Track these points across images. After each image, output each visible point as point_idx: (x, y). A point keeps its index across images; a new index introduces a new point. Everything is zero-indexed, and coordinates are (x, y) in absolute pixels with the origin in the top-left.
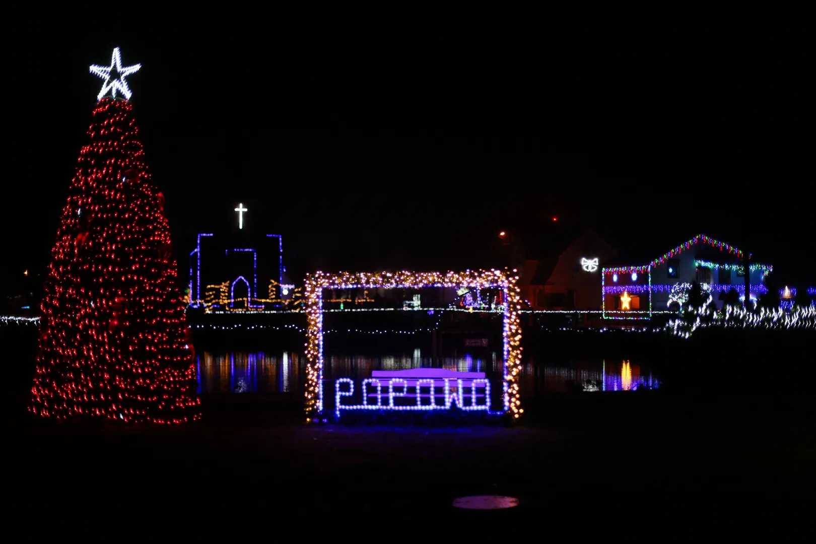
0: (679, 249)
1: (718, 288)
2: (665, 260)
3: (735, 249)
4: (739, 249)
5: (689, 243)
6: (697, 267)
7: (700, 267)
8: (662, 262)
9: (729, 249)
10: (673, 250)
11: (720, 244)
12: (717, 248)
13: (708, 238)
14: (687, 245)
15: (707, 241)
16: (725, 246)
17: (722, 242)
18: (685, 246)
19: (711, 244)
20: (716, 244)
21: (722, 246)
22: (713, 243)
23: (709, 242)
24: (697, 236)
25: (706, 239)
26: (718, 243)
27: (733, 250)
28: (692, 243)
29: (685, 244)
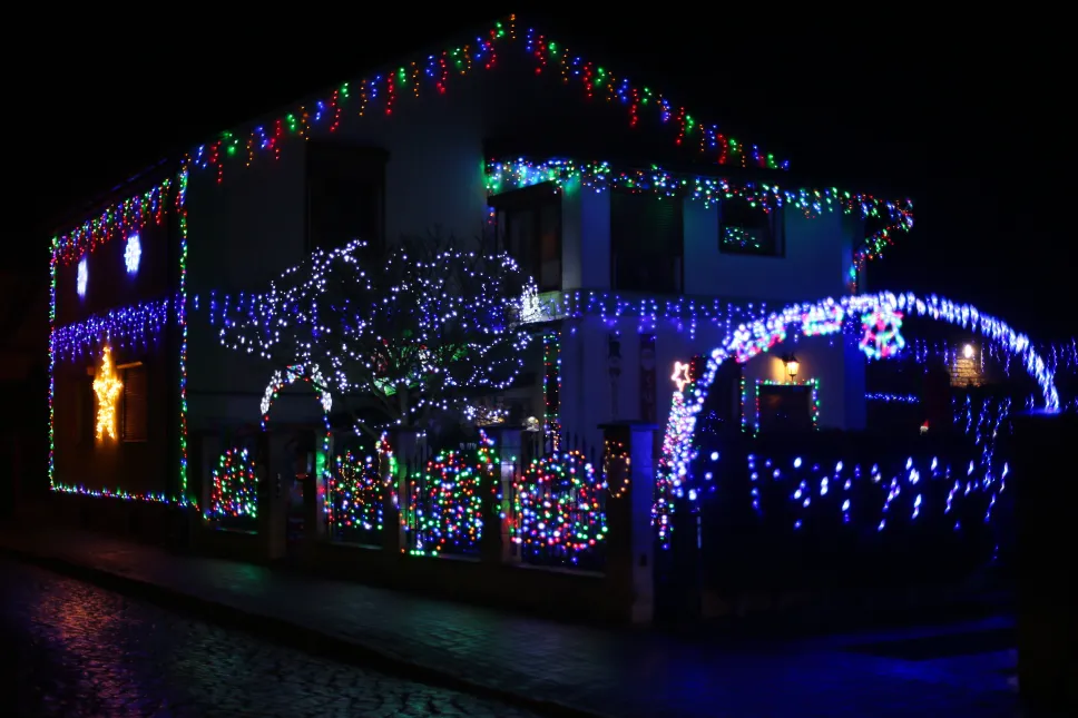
0: (382, 86)
1: (610, 313)
2: (287, 140)
3: (708, 127)
4: (725, 131)
5: (450, 61)
6: (493, 200)
7: (511, 197)
8: (265, 153)
9: (677, 124)
10: (344, 89)
11: (628, 93)
13: (560, 50)
15: (552, 65)
16: (654, 109)
17: (637, 83)
18: (422, 77)
19: (579, 83)
20: (603, 89)
21: (640, 103)
22: (591, 80)
23: (570, 74)
24: (497, 30)
25: (548, 51)
26: (617, 86)
27: (696, 128)
28: (465, 61)
29: (424, 63)
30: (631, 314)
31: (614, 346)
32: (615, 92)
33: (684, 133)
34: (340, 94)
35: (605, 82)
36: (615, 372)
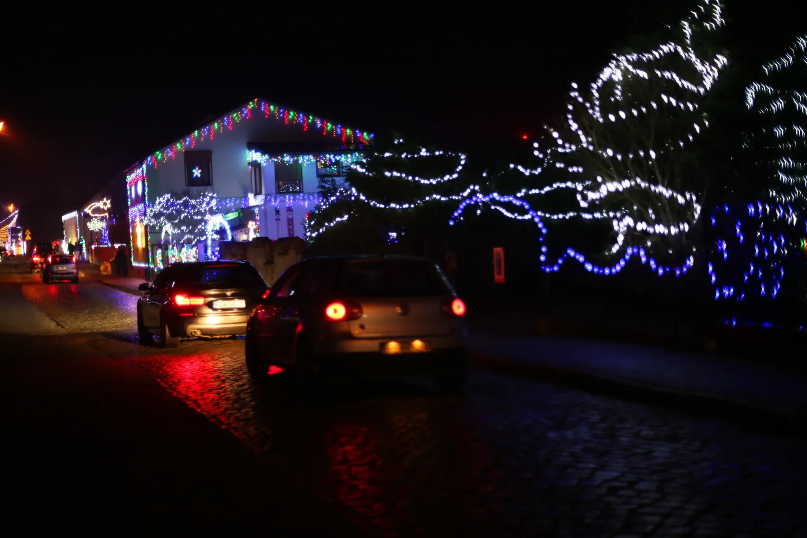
0: (209, 130)
2: (178, 152)
3: (336, 126)
4: (344, 127)
5: (233, 119)
6: (250, 164)
8: (171, 157)
9: (323, 128)
10: (196, 133)
11: (303, 119)
12: (296, 127)
13: (275, 108)
14: (229, 123)
15: (272, 115)
16: (314, 123)
17: (306, 115)
18: (224, 125)
19: (283, 119)
20: (293, 119)
21: (308, 122)
22: (288, 117)
23: (278, 116)
24: (250, 105)
25: (270, 109)
26: (299, 117)
27: (332, 128)
28: (239, 118)
29: (223, 121)
30: (283, 201)
31: (277, 212)
32: (298, 119)
33: (326, 130)
34: (194, 135)
35: (293, 118)
36: (278, 220)
